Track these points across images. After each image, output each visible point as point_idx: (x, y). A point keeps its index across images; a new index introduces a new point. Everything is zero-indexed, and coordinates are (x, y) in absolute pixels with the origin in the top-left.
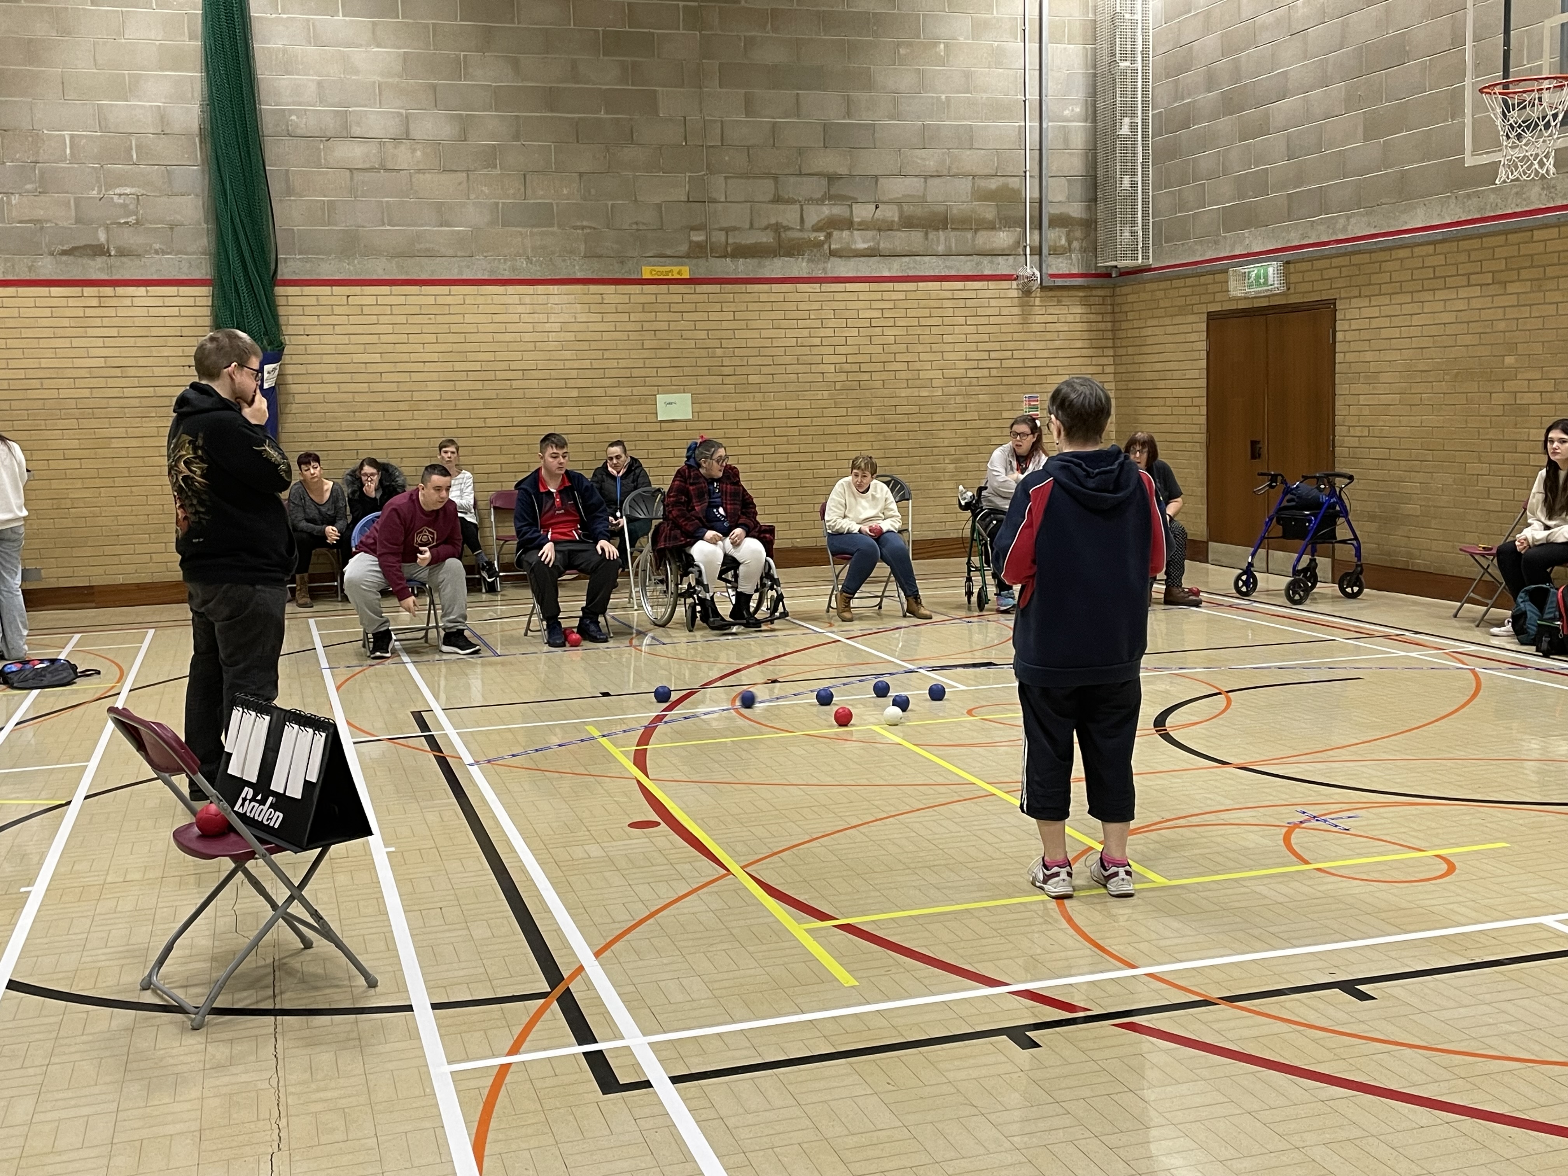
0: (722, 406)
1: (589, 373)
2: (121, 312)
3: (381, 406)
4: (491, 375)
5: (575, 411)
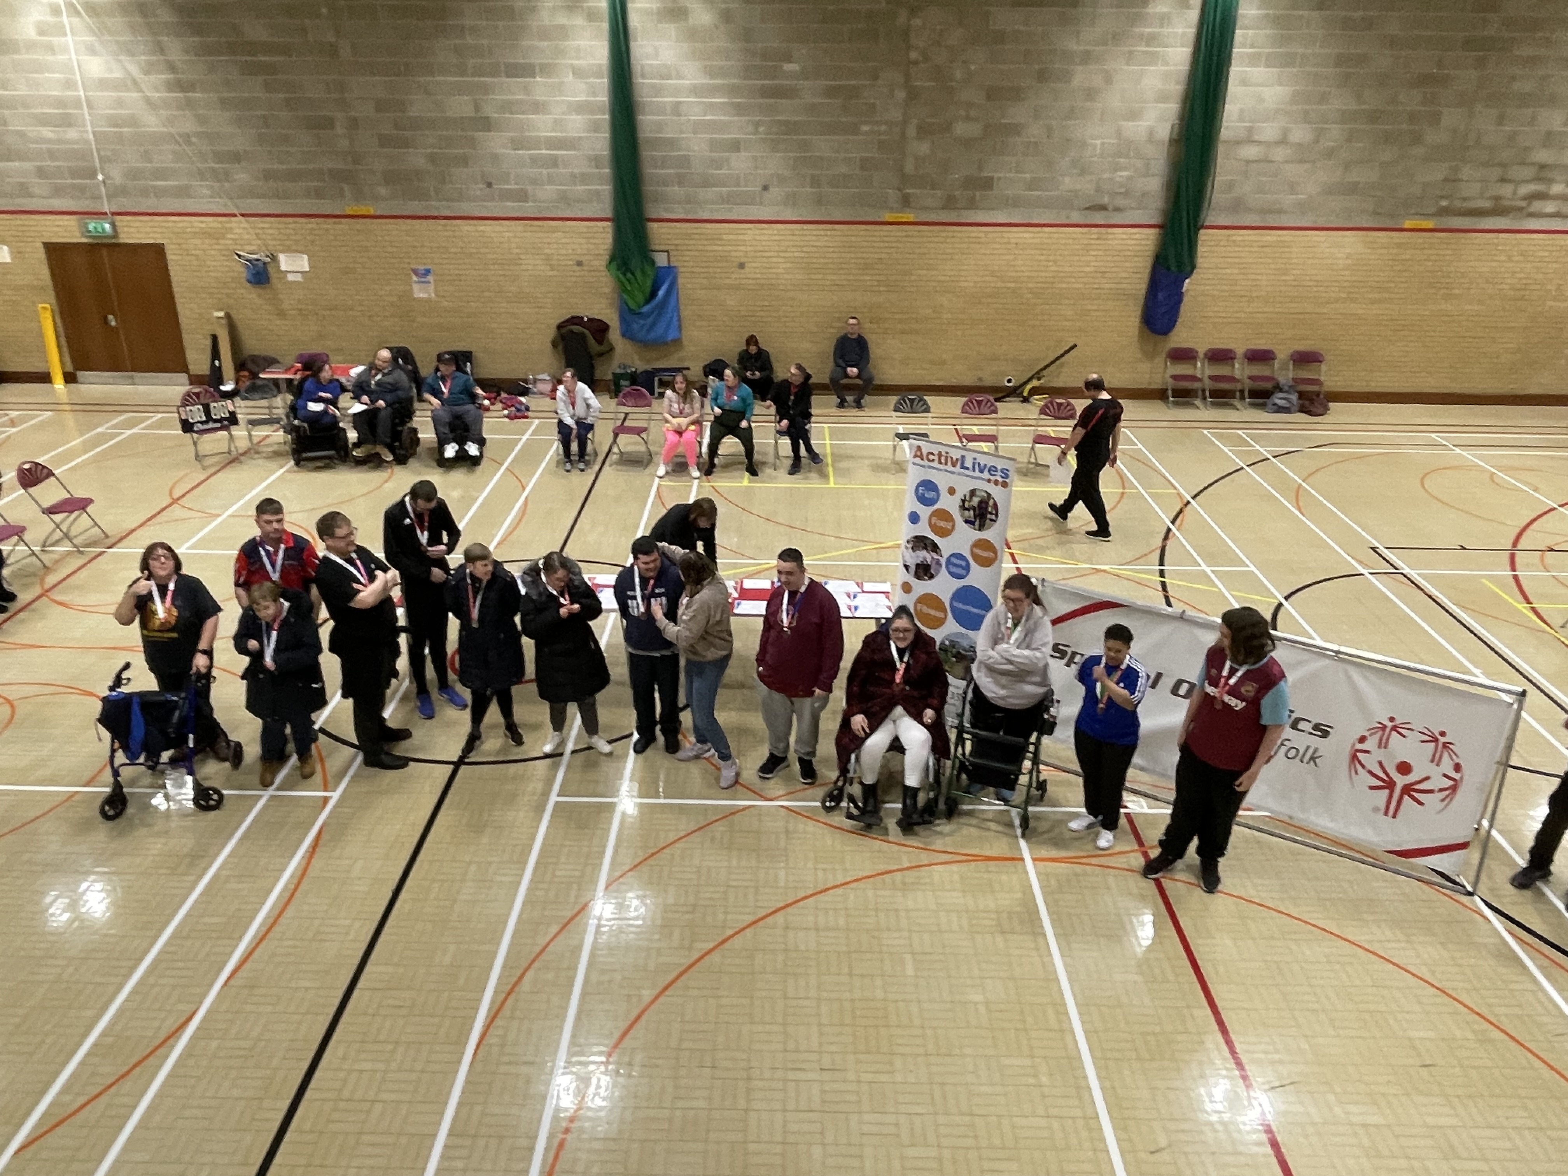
1: (1356, 284)
2: (1109, 242)
3: (1233, 299)
4: (1299, 283)
5: (1341, 306)
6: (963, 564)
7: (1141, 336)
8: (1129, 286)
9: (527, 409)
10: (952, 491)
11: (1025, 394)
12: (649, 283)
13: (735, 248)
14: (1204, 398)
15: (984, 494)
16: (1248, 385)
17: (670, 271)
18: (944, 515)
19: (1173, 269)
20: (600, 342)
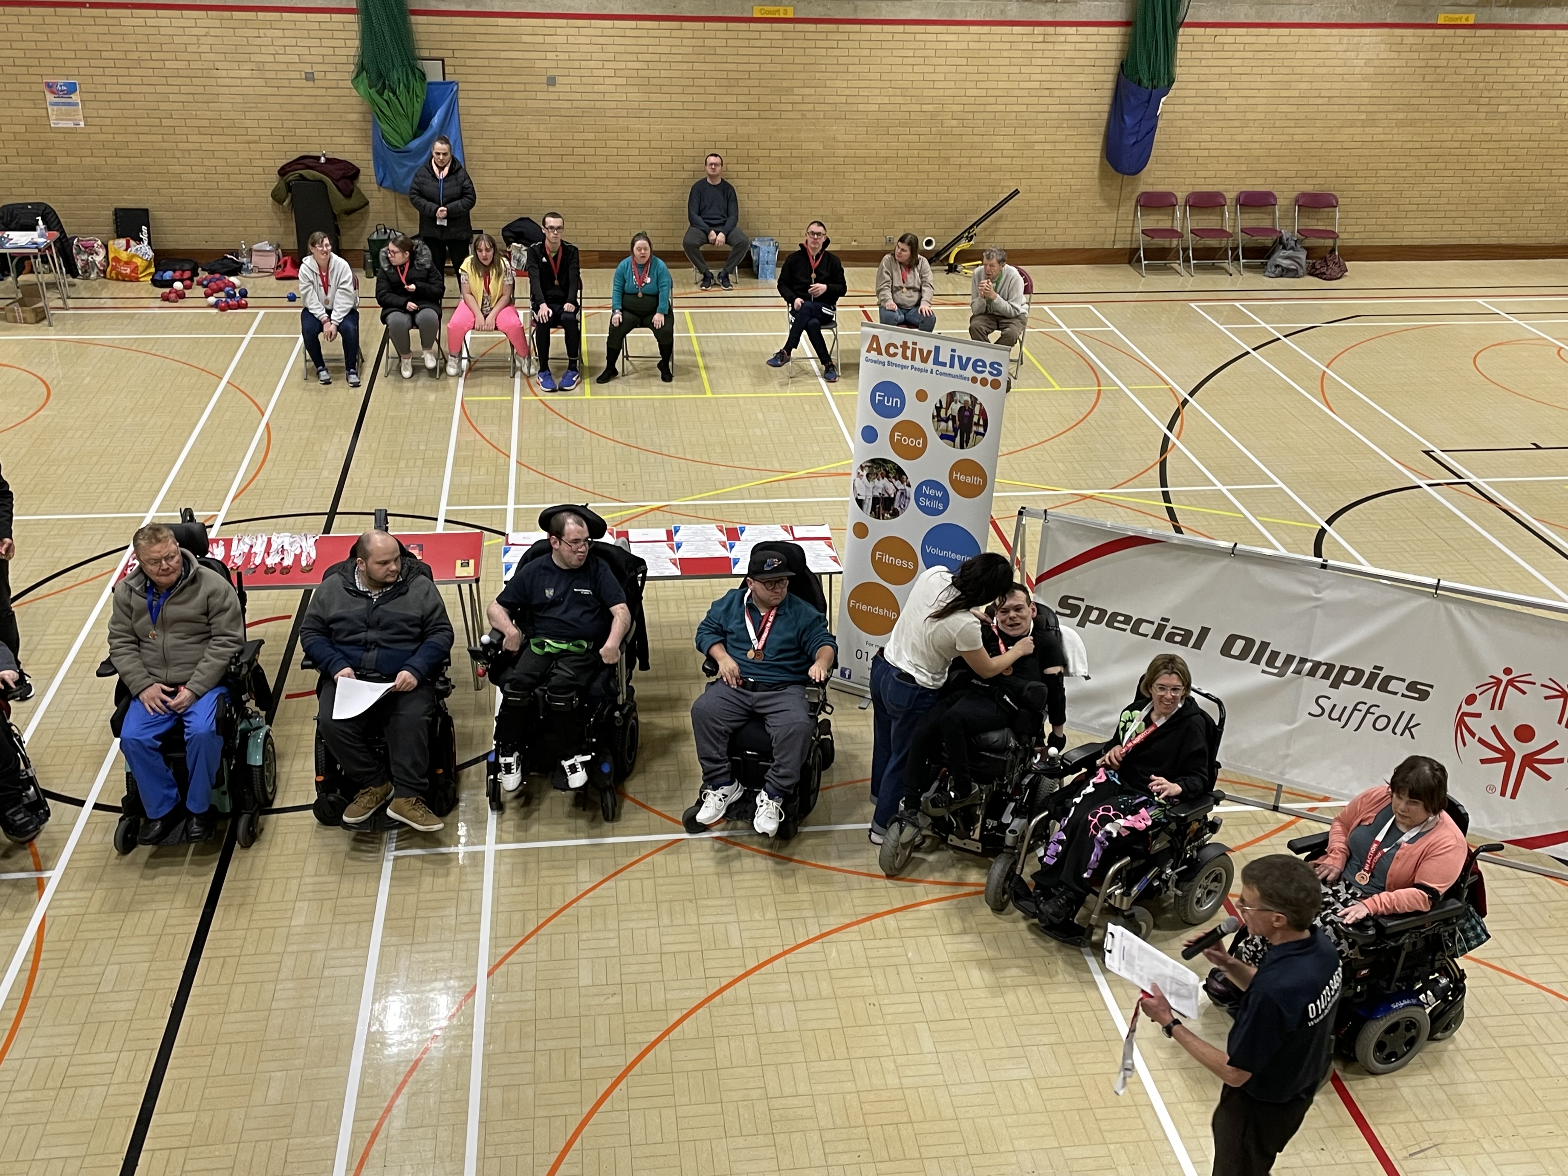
0: (1472, 130)
1: (1378, 101)
2: (1058, 47)
3: (1220, 124)
4: (1305, 101)
5: (1360, 130)
6: (939, 494)
7: (1103, 175)
8: (1086, 108)
9: (244, 294)
10: (922, 396)
11: (951, 261)
12: (418, 107)
13: (542, 55)
14: (1187, 260)
15: (968, 398)
16: (1241, 239)
17: (447, 87)
18: (912, 429)
19: (1145, 82)
20: (348, 195)
